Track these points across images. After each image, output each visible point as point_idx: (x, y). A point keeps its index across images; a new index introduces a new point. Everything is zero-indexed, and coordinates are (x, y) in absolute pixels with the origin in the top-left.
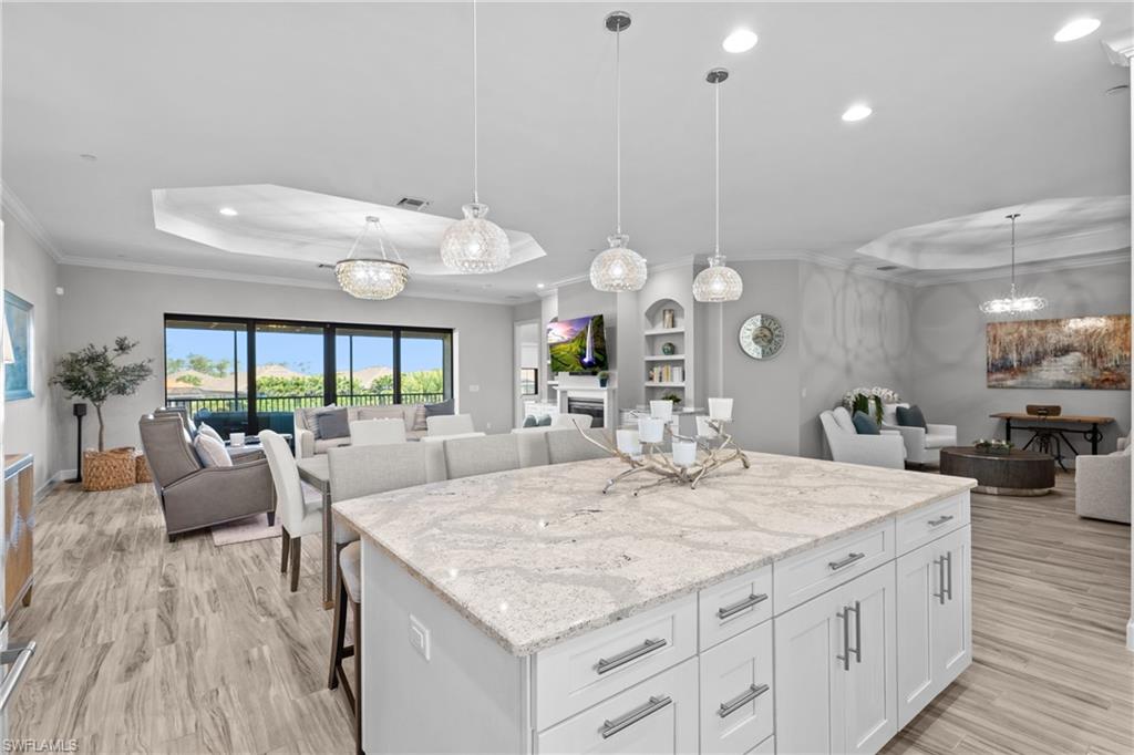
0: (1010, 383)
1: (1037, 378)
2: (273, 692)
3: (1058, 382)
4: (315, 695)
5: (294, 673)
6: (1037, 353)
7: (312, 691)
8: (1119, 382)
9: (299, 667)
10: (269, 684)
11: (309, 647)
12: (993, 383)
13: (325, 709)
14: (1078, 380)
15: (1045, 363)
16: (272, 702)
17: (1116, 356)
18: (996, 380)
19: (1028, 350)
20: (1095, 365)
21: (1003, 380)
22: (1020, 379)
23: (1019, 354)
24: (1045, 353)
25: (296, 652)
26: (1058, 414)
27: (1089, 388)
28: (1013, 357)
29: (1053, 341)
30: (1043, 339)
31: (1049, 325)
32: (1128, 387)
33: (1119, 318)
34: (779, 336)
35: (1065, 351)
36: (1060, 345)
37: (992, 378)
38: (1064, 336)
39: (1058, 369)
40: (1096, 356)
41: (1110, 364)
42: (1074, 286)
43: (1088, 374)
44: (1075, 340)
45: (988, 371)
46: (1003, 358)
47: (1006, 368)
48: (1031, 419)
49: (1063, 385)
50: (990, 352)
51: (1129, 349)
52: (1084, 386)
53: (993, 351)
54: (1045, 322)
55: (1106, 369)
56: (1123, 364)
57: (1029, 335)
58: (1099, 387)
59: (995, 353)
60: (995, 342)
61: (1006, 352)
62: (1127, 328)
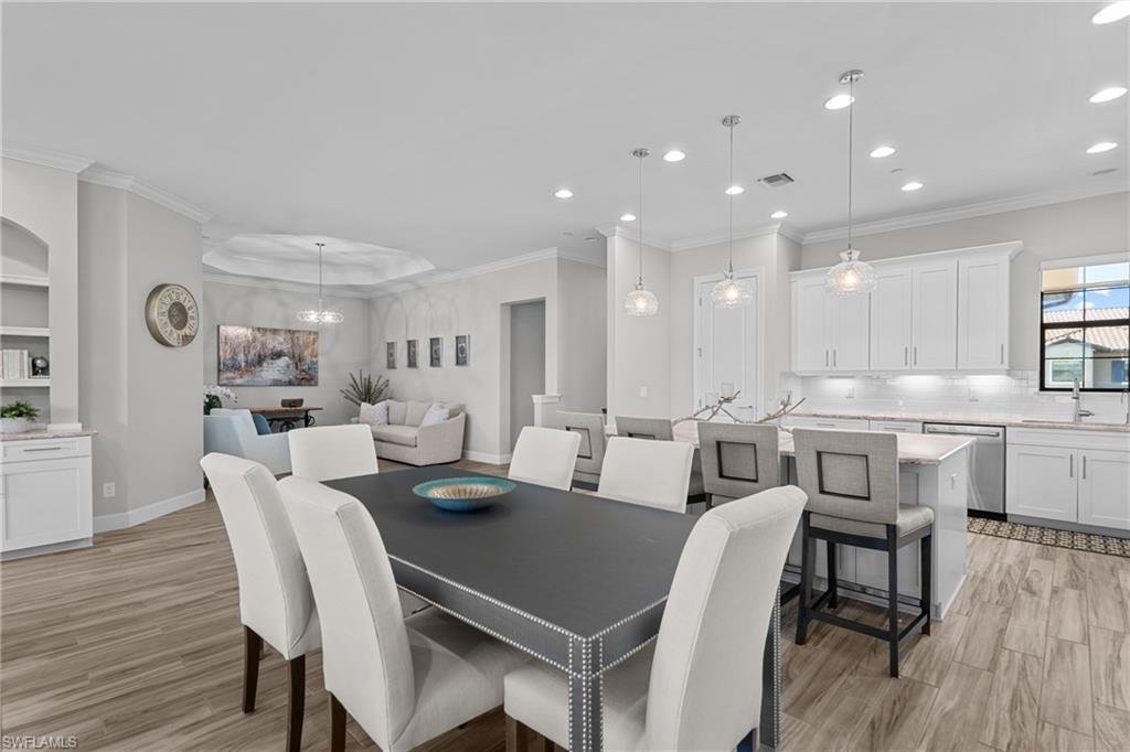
0: (238, 381)
1: (260, 376)
2: (950, 705)
3: (274, 380)
4: (916, 678)
5: (913, 708)
6: (259, 356)
7: (914, 682)
8: (312, 379)
9: (902, 710)
10: (946, 716)
11: (868, 723)
12: (225, 382)
13: (918, 665)
14: (287, 379)
15: (265, 365)
16: (956, 699)
17: (308, 361)
18: (227, 379)
19: (252, 352)
20: (297, 368)
21: (233, 378)
22: (247, 378)
23: (246, 355)
24: (265, 356)
25: (887, 728)
26: (301, 405)
27: (294, 385)
28: (241, 358)
29: (270, 346)
30: (264, 345)
31: (268, 333)
32: (316, 384)
33: (310, 333)
34: (192, 318)
35: (278, 355)
36: (275, 351)
37: (221, 377)
38: (278, 343)
39: (274, 370)
40: (297, 360)
41: (305, 367)
42: (283, 304)
43: (292, 374)
44: (285, 348)
45: (219, 371)
46: (233, 359)
47: (235, 368)
48: (279, 412)
49: (277, 383)
50: (221, 353)
51: (316, 356)
52: (290, 383)
53: (225, 352)
54: (265, 330)
55: (303, 371)
56: (313, 367)
57: (254, 340)
58: (299, 385)
59: (226, 354)
60: (226, 343)
61: (235, 353)
62: (314, 341)
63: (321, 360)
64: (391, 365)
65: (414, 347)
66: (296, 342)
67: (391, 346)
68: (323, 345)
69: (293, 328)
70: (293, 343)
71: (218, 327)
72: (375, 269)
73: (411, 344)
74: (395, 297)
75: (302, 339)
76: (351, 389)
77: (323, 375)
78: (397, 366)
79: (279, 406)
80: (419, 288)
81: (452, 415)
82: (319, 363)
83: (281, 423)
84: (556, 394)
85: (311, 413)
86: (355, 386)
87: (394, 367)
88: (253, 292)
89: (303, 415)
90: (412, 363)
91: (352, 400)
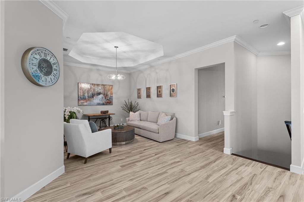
0: (85, 104)
1: (93, 102)
6: (93, 94)
12: (80, 104)
15: (94, 97)
17: (109, 96)
18: (82, 103)
19: (90, 93)
20: (106, 98)
23: (88, 94)
24: (95, 94)
28: (86, 95)
29: (96, 91)
30: (94, 90)
31: (96, 86)
32: (112, 104)
33: (110, 86)
34: (56, 70)
35: (99, 94)
36: (98, 92)
37: (79, 102)
38: (99, 89)
39: (98, 99)
40: (106, 95)
41: (108, 98)
42: (101, 75)
43: (104, 101)
44: (102, 91)
45: (78, 100)
46: (83, 95)
47: (84, 99)
48: (100, 115)
49: (99, 104)
50: (79, 93)
51: (112, 94)
52: (103, 104)
53: (80, 93)
54: (95, 85)
55: (108, 99)
56: (111, 98)
57: (91, 88)
58: (106, 105)
59: (81, 94)
60: (81, 89)
61: (84, 93)
62: (111, 89)
63: (114, 96)
64: (139, 97)
65: (150, 90)
66: (105, 89)
67: (139, 90)
68: (114, 90)
69: (104, 84)
70: (104, 89)
71: (78, 83)
72: (134, 60)
73: (148, 89)
74: (141, 72)
75: (107, 87)
76: (125, 106)
77: (114, 101)
78: (142, 97)
79: (99, 113)
80: (151, 67)
81: (172, 119)
82: (113, 96)
83: (101, 120)
84: (234, 111)
85: (111, 116)
86: (126, 105)
87: (140, 98)
88: (90, 70)
89: (108, 116)
90: (148, 96)
91: (125, 110)
